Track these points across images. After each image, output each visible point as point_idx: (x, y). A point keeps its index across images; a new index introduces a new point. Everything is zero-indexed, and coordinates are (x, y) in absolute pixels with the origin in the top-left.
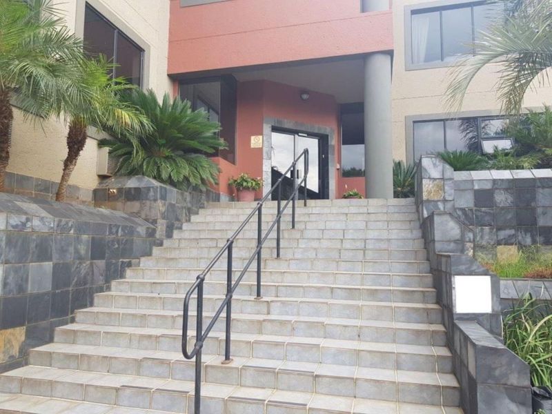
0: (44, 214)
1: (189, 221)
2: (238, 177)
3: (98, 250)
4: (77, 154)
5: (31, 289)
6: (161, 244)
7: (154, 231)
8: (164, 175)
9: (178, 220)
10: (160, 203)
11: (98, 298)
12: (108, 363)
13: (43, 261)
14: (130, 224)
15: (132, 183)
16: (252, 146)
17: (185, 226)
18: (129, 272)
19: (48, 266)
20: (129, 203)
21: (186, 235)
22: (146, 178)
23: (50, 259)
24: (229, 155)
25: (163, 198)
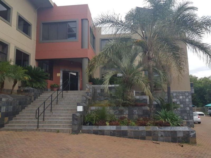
0: (11, 97)
1: (39, 96)
2: (53, 84)
3: (20, 104)
4: (15, 84)
5: (9, 111)
6: (33, 102)
7: (31, 99)
8: (34, 86)
9: (37, 96)
10: (32, 93)
11: (20, 113)
12: (23, 122)
13: (11, 106)
14: (26, 98)
15: (26, 88)
16: (57, 76)
17: (38, 97)
18: (26, 108)
19: (12, 107)
20: (25, 93)
21: (39, 100)
22: (30, 87)
23: (12, 105)
24: (51, 78)
25: (33, 92)
